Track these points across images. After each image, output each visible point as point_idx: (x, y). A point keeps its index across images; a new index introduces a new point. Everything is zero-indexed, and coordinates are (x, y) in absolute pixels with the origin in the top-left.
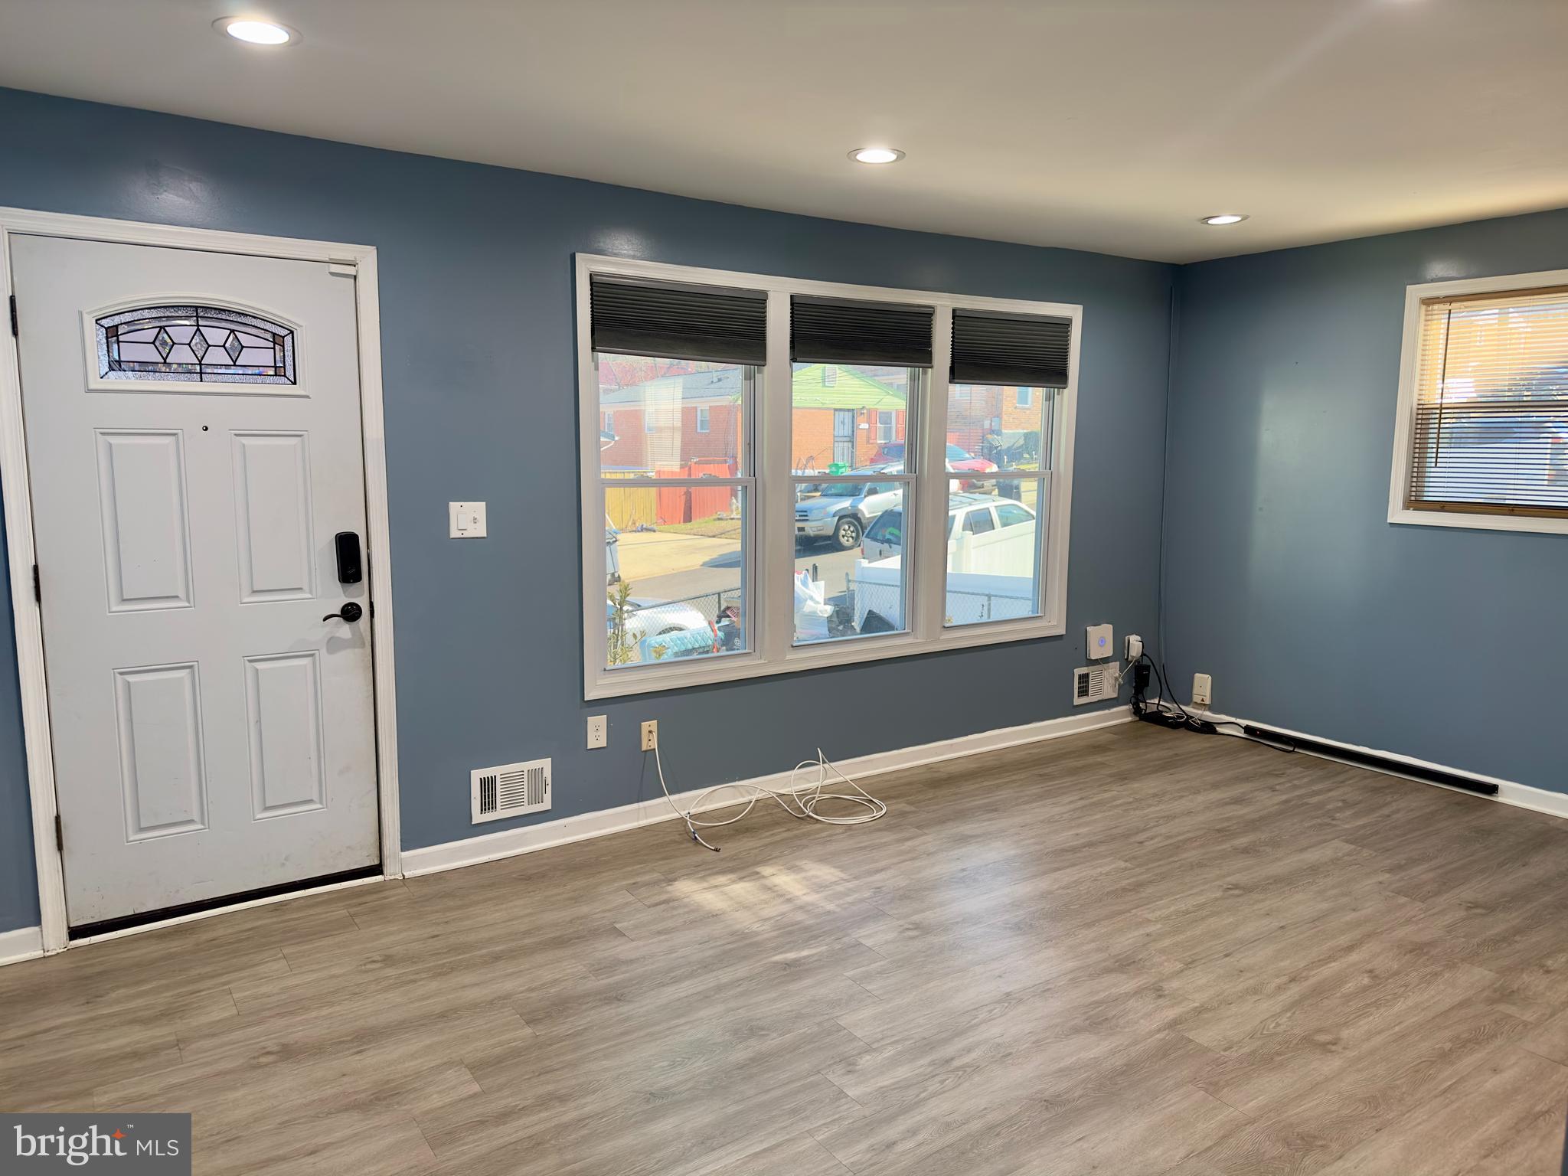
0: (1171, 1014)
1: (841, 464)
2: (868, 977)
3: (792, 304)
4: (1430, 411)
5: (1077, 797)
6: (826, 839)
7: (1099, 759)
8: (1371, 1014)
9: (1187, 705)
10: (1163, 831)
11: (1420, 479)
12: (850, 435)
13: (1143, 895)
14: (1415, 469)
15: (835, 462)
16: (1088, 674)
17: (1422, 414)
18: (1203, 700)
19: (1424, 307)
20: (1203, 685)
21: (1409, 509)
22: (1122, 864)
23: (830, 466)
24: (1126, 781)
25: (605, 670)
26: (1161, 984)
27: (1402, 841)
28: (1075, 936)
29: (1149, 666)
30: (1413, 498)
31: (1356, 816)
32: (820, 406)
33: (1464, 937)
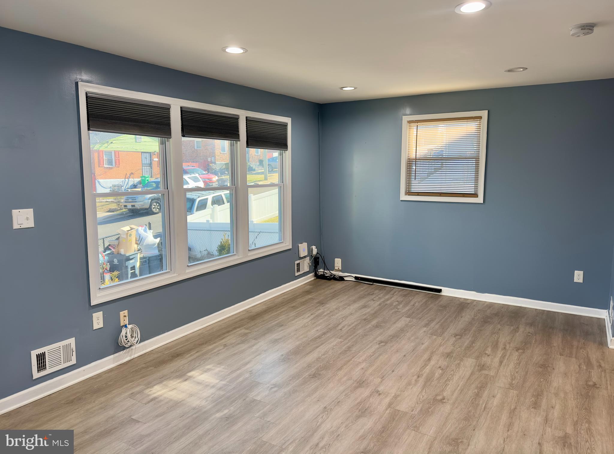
0: (387, 400)
1: (146, 176)
2: (265, 415)
3: (181, 111)
4: (412, 161)
5: (309, 314)
6: (217, 353)
7: (310, 297)
8: (449, 384)
9: (333, 270)
10: (347, 323)
11: (409, 185)
12: (150, 163)
13: (353, 352)
14: (408, 181)
15: (144, 175)
16: (300, 263)
17: (409, 162)
18: (339, 268)
19: (408, 124)
20: (338, 263)
21: (406, 195)
22: (340, 340)
23: (141, 177)
24: (324, 304)
25: (100, 289)
26: (377, 389)
27: (423, 314)
28: (338, 375)
29: (319, 257)
30: (408, 191)
31: (405, 306)
32: (135, 150)
33: (459, 347)
